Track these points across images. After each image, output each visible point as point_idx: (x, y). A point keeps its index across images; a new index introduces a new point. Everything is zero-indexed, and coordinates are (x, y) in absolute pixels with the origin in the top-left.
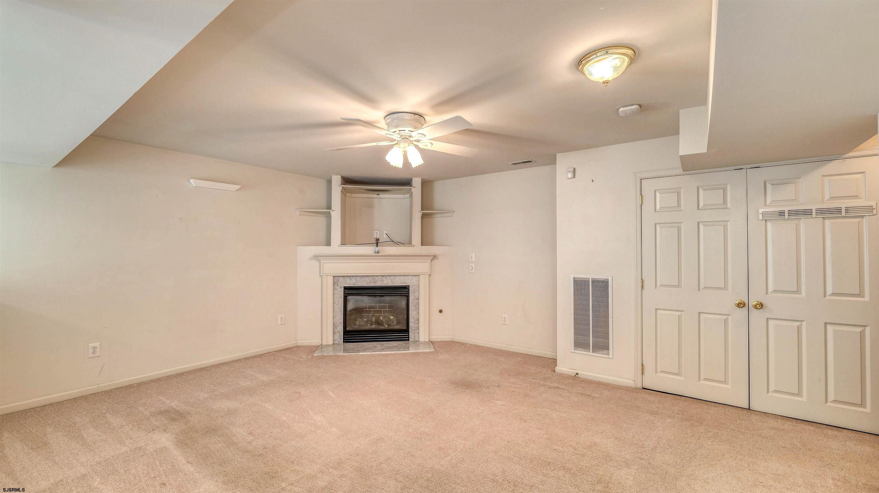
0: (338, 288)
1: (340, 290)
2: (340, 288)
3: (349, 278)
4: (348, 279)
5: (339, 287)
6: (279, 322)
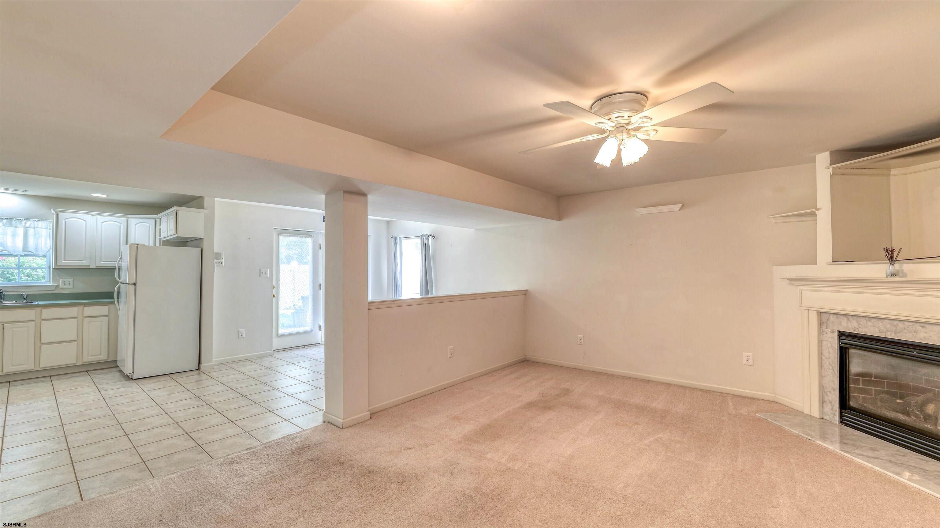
0: (828, 332)
1: (830, 335)
2: (831, 332)
3: (847, 317)
4: (844, 321)
5: (830, 330)
6: (745, 362)
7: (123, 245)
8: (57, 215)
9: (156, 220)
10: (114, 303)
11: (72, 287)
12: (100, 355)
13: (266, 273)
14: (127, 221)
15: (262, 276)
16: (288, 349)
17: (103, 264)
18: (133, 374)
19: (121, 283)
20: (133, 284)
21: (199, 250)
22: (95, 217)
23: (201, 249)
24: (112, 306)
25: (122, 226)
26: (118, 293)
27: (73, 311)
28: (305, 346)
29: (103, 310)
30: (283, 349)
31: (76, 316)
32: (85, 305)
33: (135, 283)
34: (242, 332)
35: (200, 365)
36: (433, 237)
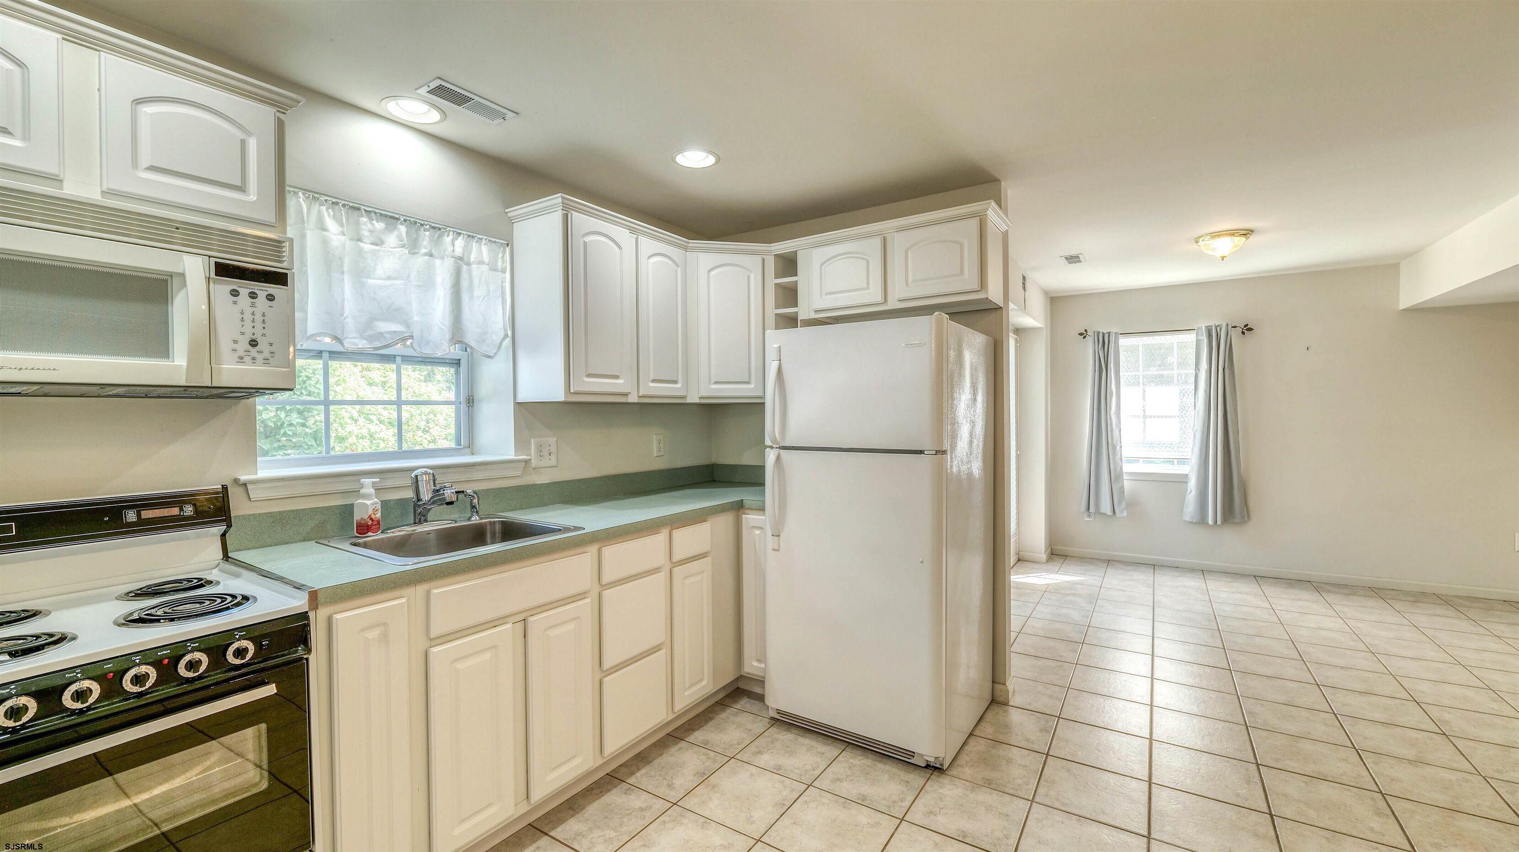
8: (566, 220)
9: (763, 261)
11: (556, 464)
12: (703, 678)
14: (686, 257)
17: (652, 388)
22: (634, 238)
24: (715, 520)
25: (679, 271)
36: (1246, 330)
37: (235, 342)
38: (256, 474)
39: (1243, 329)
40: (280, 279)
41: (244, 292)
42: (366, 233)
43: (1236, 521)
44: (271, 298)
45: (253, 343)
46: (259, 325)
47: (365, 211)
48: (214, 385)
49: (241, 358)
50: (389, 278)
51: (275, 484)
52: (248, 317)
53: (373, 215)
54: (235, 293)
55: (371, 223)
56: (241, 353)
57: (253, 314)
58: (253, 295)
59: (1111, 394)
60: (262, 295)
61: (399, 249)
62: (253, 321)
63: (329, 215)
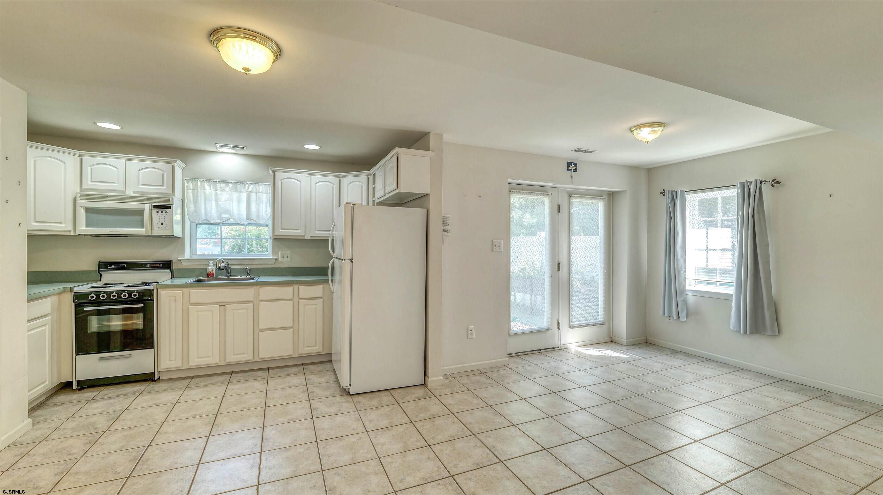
7: (336, 209)
8: (274, 175)
9: (368, 178)
10: (327, 282)
11: (290, 261)
12: (316, 346)
13: (499, 246)
14: (340, 180)
15: (495, 250)
16: (522, 354)
17: (318, 234)
18: (350, 387)
19: (334, 257)
20: (348, 260)
21: (423, 211)
22: (309, 177)
23: (426, 210)
24: (325, 285)
25: (335, 186)
26: (332, 268)
27: (287, 291)
28: (541, 350)
29: (316, 290)
30: (516, 353)
31: (291, 297)
32: (300, 284)
33: (351, 259)
34: (471, 330)
35: (426, 378)
36: (775, 183)
37: (157, 224)
38: (184, 258)
39: (772, 183)
40: (169, 207)
41: (160, 212)
42: (219, 188)
43: (769, 333)
44: (166, 212)
45: (162, 224)
46: (163, 219)
47: (218, 182)
48: (152, 234)
49: (159, 228)
50: (225, 201)
51: (189, 261)
52: (161, 218)
53: (221, 182)
54: (158, 212)
55: (220, 185)
56: (159, 226)
57: (162, 217)
58: (162, 212)
59: (678, 234)
60: (164, 212)
61: (229, 192)
62: (162, 218)
63: (207, 185)
